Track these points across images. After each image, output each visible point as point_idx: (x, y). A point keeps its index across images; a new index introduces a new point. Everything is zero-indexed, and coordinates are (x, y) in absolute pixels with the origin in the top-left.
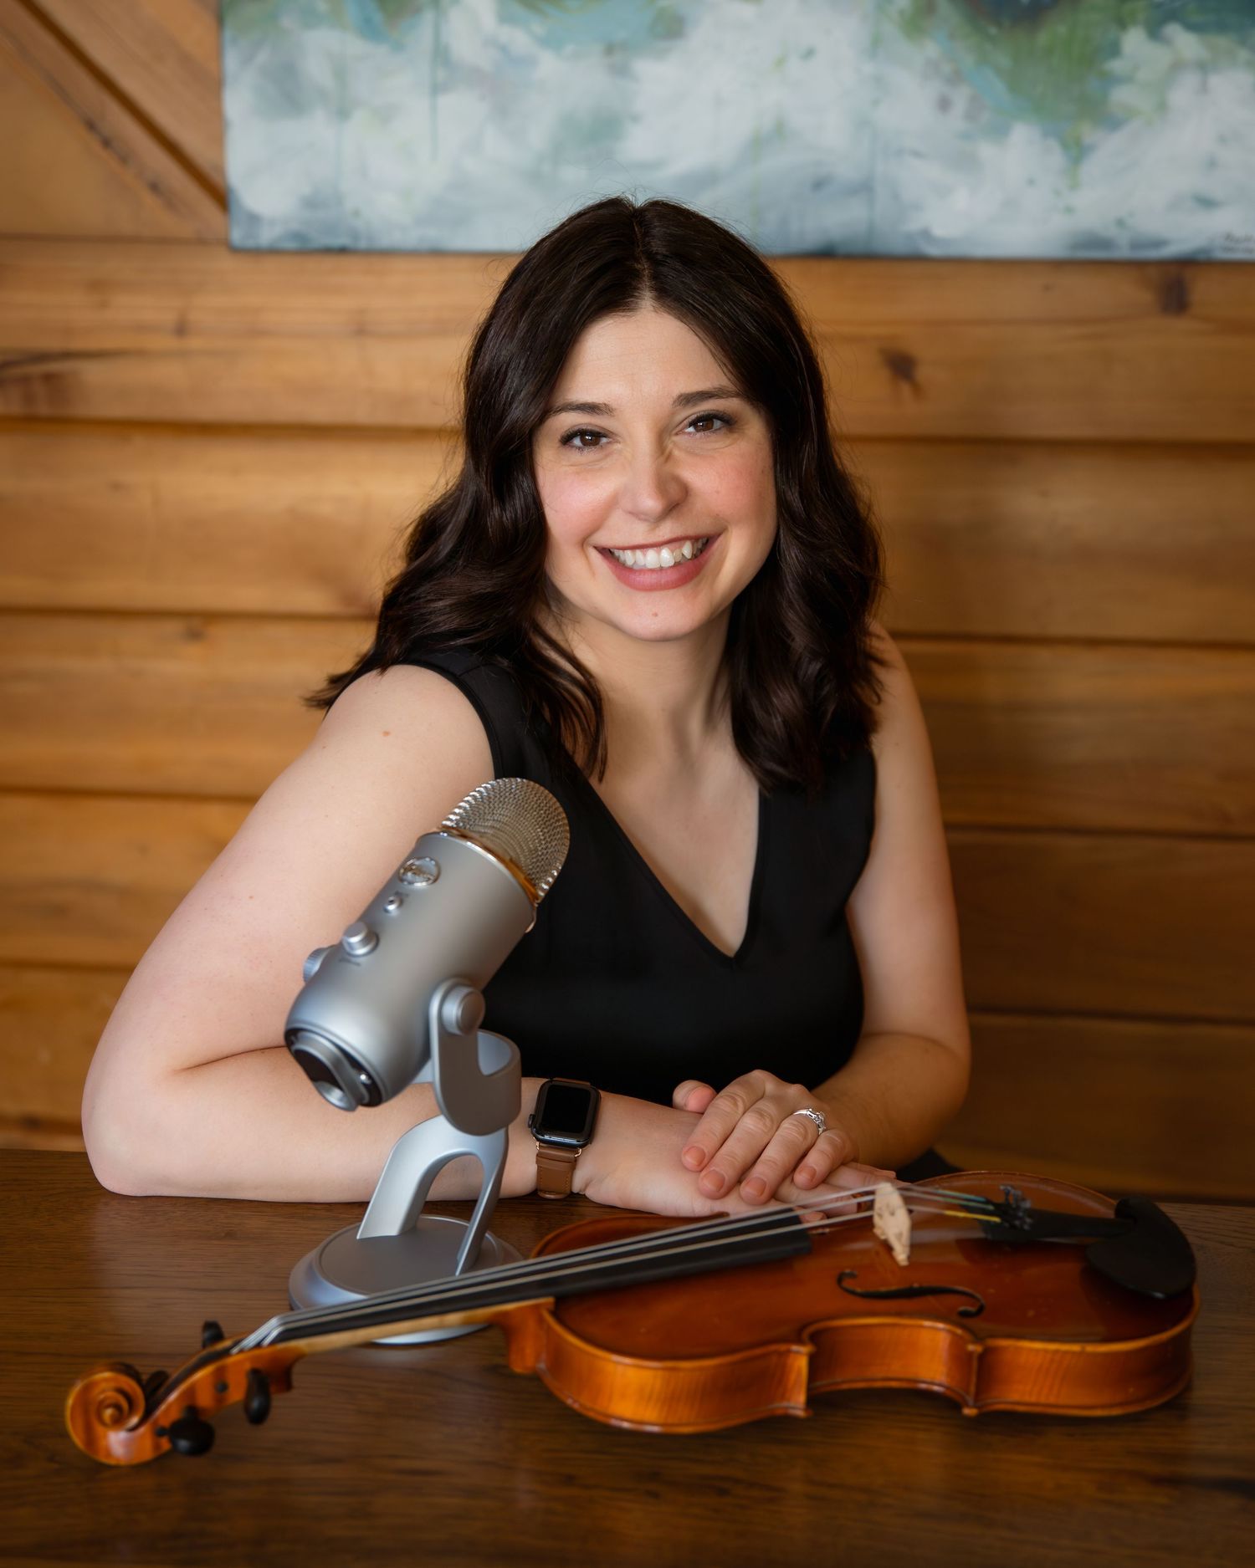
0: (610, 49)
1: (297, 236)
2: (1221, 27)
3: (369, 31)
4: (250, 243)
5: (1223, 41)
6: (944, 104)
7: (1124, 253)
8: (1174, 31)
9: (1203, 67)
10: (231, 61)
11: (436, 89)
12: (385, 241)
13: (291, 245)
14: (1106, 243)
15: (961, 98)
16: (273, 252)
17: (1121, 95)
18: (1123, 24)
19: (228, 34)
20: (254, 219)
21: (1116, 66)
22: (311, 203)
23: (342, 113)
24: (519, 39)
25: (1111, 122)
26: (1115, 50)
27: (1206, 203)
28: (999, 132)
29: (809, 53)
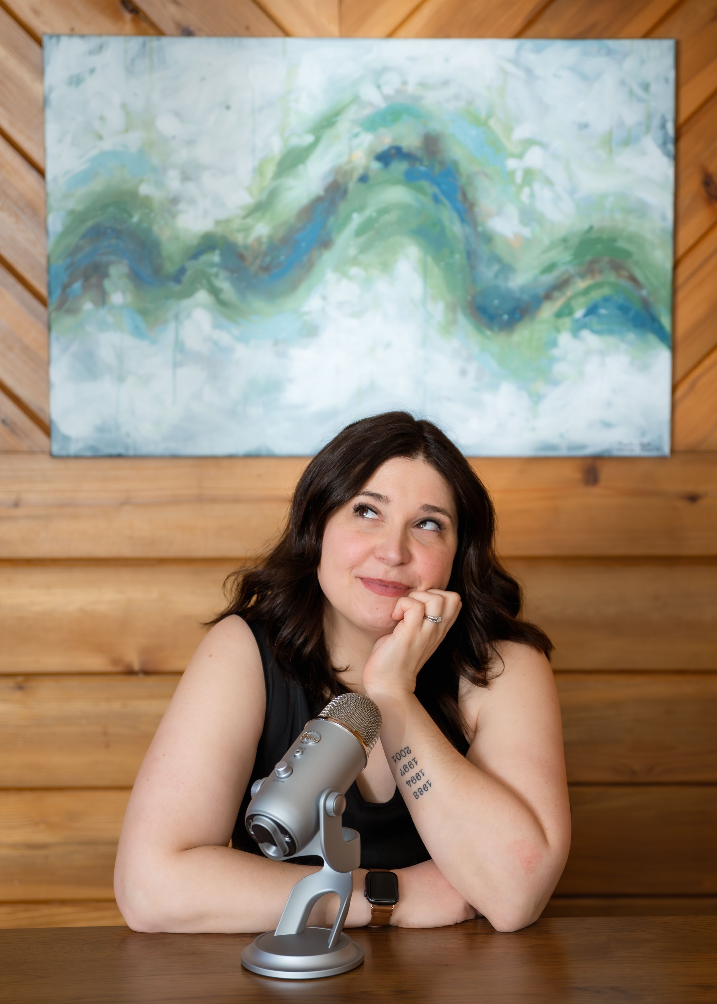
0: (276, 343)
1: (92, 448)
2: (611, 332)
3: (137, 333)
4: (64, 453)
5: (611, 340)
6: (463, 373)
7: (564, 452)
8: (585, 334)
9: (602, 353)
10: (55, 350)
11: (176, 365)
12: (144, 451)
13: (88, 453)
14: (554, 447)
15: (472, 369)
16: (77, 457)
17: (559, 368)
18: (558, 330)
19: (54, 334)
20: (66, 439)
21: (556, 352)
22: (101, 429)
23: (121, 378)
24: (224, 337)
25: (555, 383)
26: (554, 344)
27: (607, 425)
28: (494, 387)
29: (388, 345)
